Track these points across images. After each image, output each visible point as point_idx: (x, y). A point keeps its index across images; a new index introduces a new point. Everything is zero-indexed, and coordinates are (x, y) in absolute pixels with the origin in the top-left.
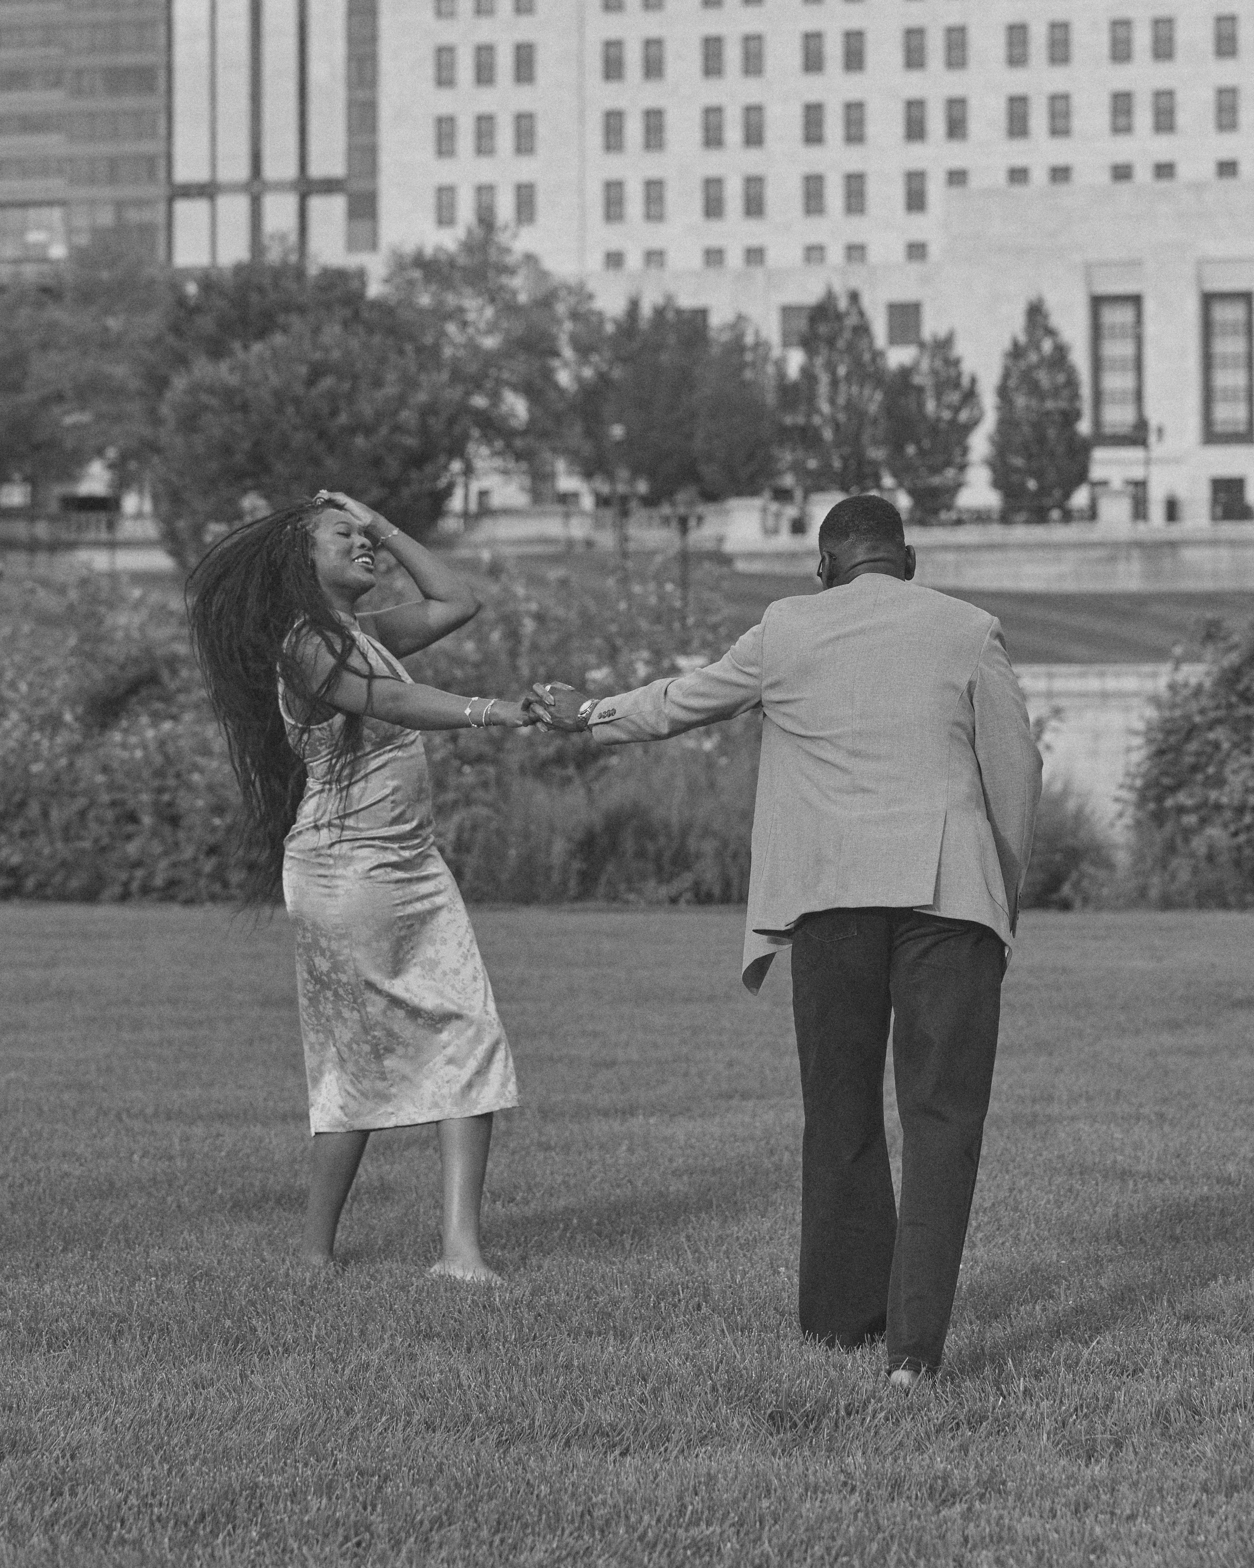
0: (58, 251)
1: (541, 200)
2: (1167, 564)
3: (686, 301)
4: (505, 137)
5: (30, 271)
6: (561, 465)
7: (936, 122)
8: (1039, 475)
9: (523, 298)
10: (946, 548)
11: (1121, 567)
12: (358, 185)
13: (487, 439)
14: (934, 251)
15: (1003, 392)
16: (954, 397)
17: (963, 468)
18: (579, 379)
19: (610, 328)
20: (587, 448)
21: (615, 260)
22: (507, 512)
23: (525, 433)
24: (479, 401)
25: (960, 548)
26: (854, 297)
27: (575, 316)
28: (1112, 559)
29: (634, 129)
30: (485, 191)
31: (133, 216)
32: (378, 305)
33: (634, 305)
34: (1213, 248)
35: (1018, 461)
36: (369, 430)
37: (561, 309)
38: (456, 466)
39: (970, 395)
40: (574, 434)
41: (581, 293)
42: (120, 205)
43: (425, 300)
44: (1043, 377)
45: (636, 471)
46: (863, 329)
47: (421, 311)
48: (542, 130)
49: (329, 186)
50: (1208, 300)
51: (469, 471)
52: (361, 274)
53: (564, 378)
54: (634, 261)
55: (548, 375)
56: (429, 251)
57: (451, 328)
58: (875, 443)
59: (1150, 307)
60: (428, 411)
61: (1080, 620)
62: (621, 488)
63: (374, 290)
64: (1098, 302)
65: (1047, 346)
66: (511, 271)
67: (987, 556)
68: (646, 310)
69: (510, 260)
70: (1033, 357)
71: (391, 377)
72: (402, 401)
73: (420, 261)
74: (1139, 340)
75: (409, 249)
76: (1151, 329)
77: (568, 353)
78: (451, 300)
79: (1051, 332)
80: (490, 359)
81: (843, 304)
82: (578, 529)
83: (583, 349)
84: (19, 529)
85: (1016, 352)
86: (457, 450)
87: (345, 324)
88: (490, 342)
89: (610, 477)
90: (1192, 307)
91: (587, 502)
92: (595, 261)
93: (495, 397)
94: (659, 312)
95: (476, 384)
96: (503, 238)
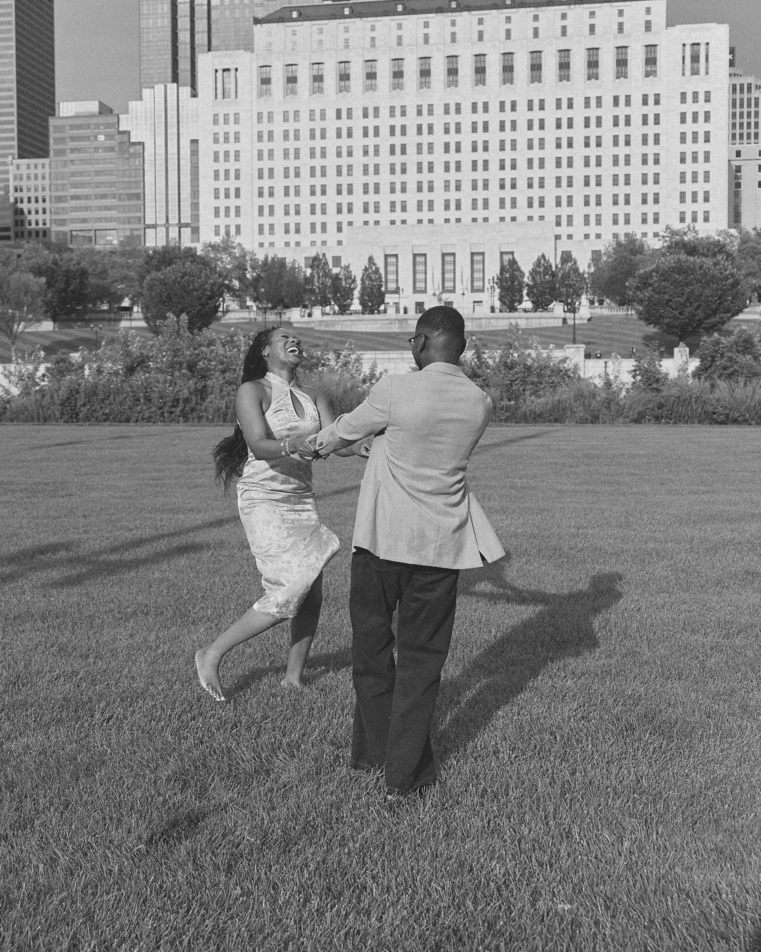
0: (115, 242)
1: (242, 229)
2: (405, 325)
3: (280, 256)
4: (233, 212)
5: (108, 247)
6: (248, 298)
7: (345, 209)
8: (371, 302)
9: (237, 255)
10: (348, 320)
11: (393, 325)
12: (193, 225)
13: (229, 292)
14: (344, 243)
15: (362, 280)
16: (350, 281)
17: (352, 300)
18: (252, 276)
19: (260, 263)
20: (255, 294)
21: (261, 245)
22: (234, 311)
23: (238, 290)
24: (227, 282)
25: (352, 321)
26: (324, 255)
27: (251, 260)
28: (390, 324)
29: (266, 211)
30: (227, 227)
31: (135, 233)
32: (200, 257)
33: (266, 258)
34: (416, 242)
35: (366, 298)
36: (197, 290)
37: (248, 258)
38: (221, 299)
39: (354, 281)
40: (251, 290)
41: (253, 253)
42: (132, 230)
43: (212, 255)
44: (373, 276)
45: (268, 301)
46: (326, 263)
47: (211, 258)
48: (242, 210)
49: (187, 225)
50: (415, 256)
51: (224, 301)
52: (195, 248)
53: (248, 276)
54: (266, 245)
55: (244, 275)
56: (213, 243)
57: (219, 263)
58: (330, 293)
59: (400, 257)
60: (213, 284)
61: (383, 339)
62: (264, 306)
63: (199, 253)
64: (386, 256)
65: (374, 268)
66: (234, 248)
67: (358, 323)
68: (270, 259)
69: (234, 245)
70: (370, 271)
71: (203, 276)
72: (206, 282)
73: (210, 245)
74: (397, 266)
75: (208, 242)
76: (400, 264)
77: (249, 269)
78: (219, 255)
79: (374, 264)
80: (229, 271)
81: (321, 257)
82: (253, 316)
83: (253, 268)
84: (106, 316)
85: (366, 269)
86: (221, 295)
87: (191, 262)
88: (229, 267)
89: (260, 302)
90: (411, 257)
91: (255, 308)
92: (256, 245)
93: (231, 281)
94: (273, 259)
95: (226, 278)
96: (232, 239)
